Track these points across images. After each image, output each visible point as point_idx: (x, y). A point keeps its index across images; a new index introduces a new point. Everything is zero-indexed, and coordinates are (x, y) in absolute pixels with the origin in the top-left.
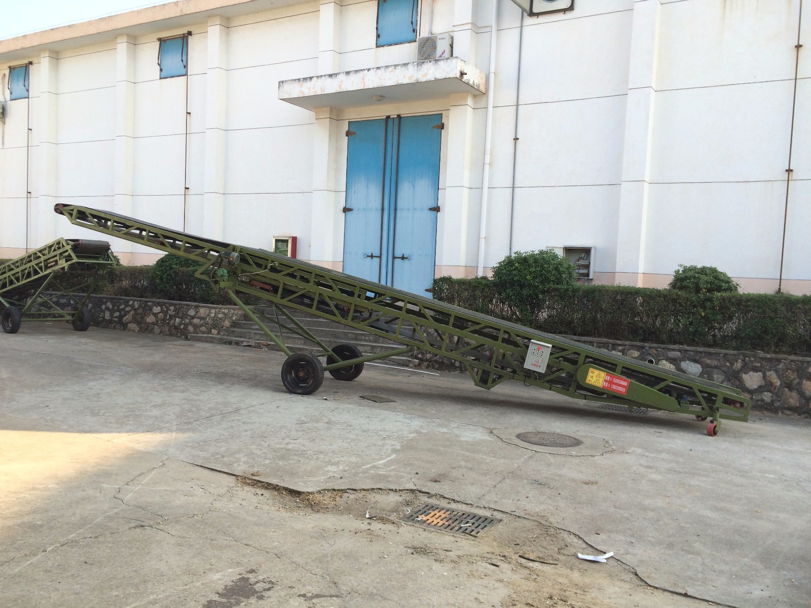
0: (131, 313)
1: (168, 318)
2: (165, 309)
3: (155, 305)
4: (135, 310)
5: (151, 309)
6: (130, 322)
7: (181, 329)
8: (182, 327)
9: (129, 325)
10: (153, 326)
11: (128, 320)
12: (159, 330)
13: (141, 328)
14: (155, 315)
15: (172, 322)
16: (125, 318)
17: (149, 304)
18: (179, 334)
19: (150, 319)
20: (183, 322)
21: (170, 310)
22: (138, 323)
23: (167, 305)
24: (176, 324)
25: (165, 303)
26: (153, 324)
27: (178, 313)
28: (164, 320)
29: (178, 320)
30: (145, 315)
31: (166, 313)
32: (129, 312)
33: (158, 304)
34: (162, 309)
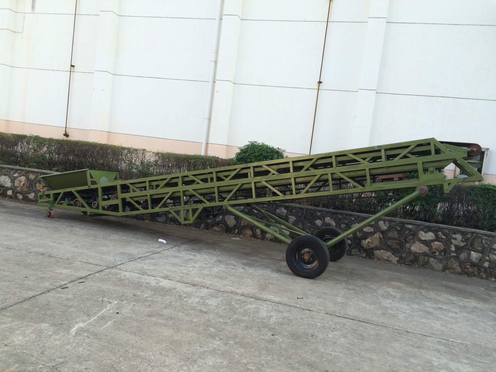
0: (377, 235)
1: (453, 249)
2: (443, 237)
3: (422, 230)
4: (383, 232)
5: (414, 234)
6: (377, 248)
7: (485, 269)
8: (486, 264)
9: (377, 253)
10: (426, 258)
11: (372, 246)
12: (440, 266)
13: (401, 258)
14: (427, 243)
15: (463, 256)
16: (365, 243)
17: (410, 227)
18: (484, 276)
19: (416, 248)
20: (487, 258)
21: (455, 239)
22: (395, 252)
23: (447, 231)
24: (474, 260)
25: (440, 229)
26: (425, 254)
27: (472, 244)
28: (445, 251)
29: (474, 255)
30: (406, 242)
31: (448, 243)
32: (372, 234)
33: (428, 229)
34: (436, 235)
